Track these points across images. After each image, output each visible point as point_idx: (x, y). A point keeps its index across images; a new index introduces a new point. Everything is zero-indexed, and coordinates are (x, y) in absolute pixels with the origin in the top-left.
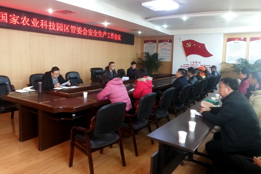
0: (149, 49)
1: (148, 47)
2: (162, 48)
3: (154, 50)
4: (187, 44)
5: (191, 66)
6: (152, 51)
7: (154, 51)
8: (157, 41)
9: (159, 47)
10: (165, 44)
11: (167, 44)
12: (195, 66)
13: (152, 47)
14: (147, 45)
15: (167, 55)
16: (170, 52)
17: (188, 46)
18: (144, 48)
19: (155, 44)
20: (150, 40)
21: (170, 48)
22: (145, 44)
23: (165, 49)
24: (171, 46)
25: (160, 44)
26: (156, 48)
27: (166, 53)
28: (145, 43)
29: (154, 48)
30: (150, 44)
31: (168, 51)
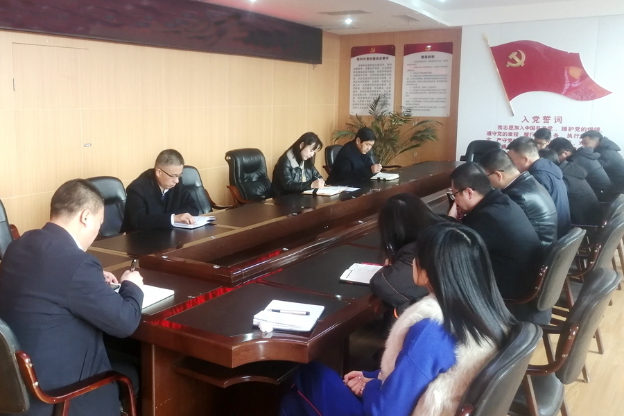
0: (368, 74)
1: (364, 68)
2: (417, 70)
3: (388, 77)
4: (513, 56)
5: (526, 131)
6: (380, 82)
7: (387, 84)
8: (400, 49)
9: (405, 68)
10: (427, 59)
11: (433, 57)
13: (381, 67)
14: (360, 62)
15: (436, 96)
16: (446, 86)
18: (352, 74)
19: (392, 59)
20: (372, 47)
21: (448, 72)
22: (356, 58)
23: (428, 77)
24: (450, 64)
25: (410, 59)
26: (393, 73)
27: (432, 90)
28: (353, 56)
29: (389, 73)
30: (374, 59)
31: (436, 80)
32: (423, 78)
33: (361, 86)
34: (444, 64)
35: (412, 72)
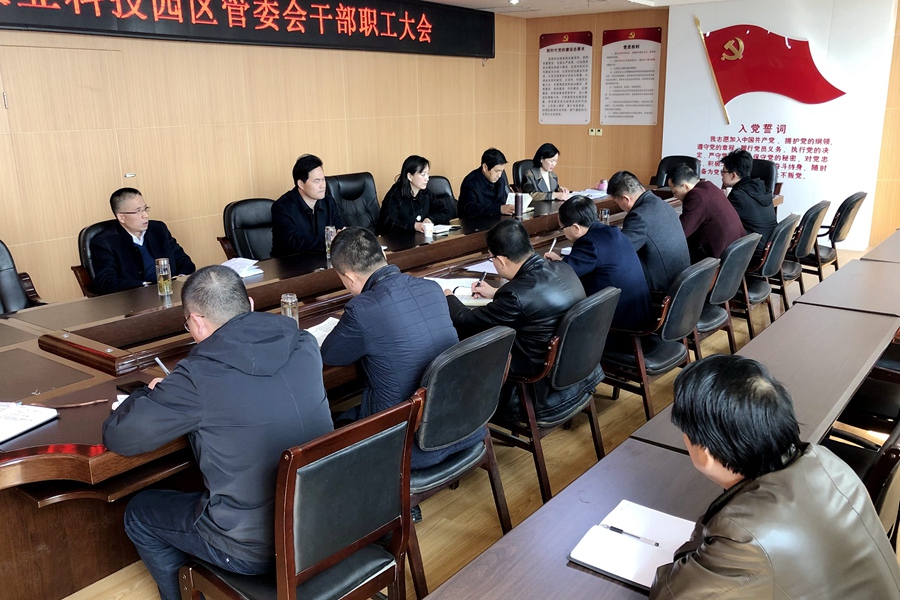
0: (561, 70)
1: (555, 62)
2: (618, 65)
3: (584, 76)
4: (729, 45)
5: (743, 143)
6: (575, 81)
7: (583, 82)
8: (597, 38)
9: (605, 61)
10: (631, 50)
11: (637, 46)
12: (760, 145)
13: (575, 61)
14: (552, 54)
15: (640, 98)
16: (650, 84)
17: (730, 52)
18: (541, 70)
19: (588, 50)
20: (565, 34)
21: (654, 66)
22: (545, 49)
23: (632, 73)
24: (658, 56)
25: (609, 49)
26: (590, 69)
27: (637, 90)
28: (541, 47)
29: (585, 69)
30: (567, 49)
31: (641, 78)
32: (626, 74)
33: (552, 87)
34: (652, 56)
35: (613, 67)
